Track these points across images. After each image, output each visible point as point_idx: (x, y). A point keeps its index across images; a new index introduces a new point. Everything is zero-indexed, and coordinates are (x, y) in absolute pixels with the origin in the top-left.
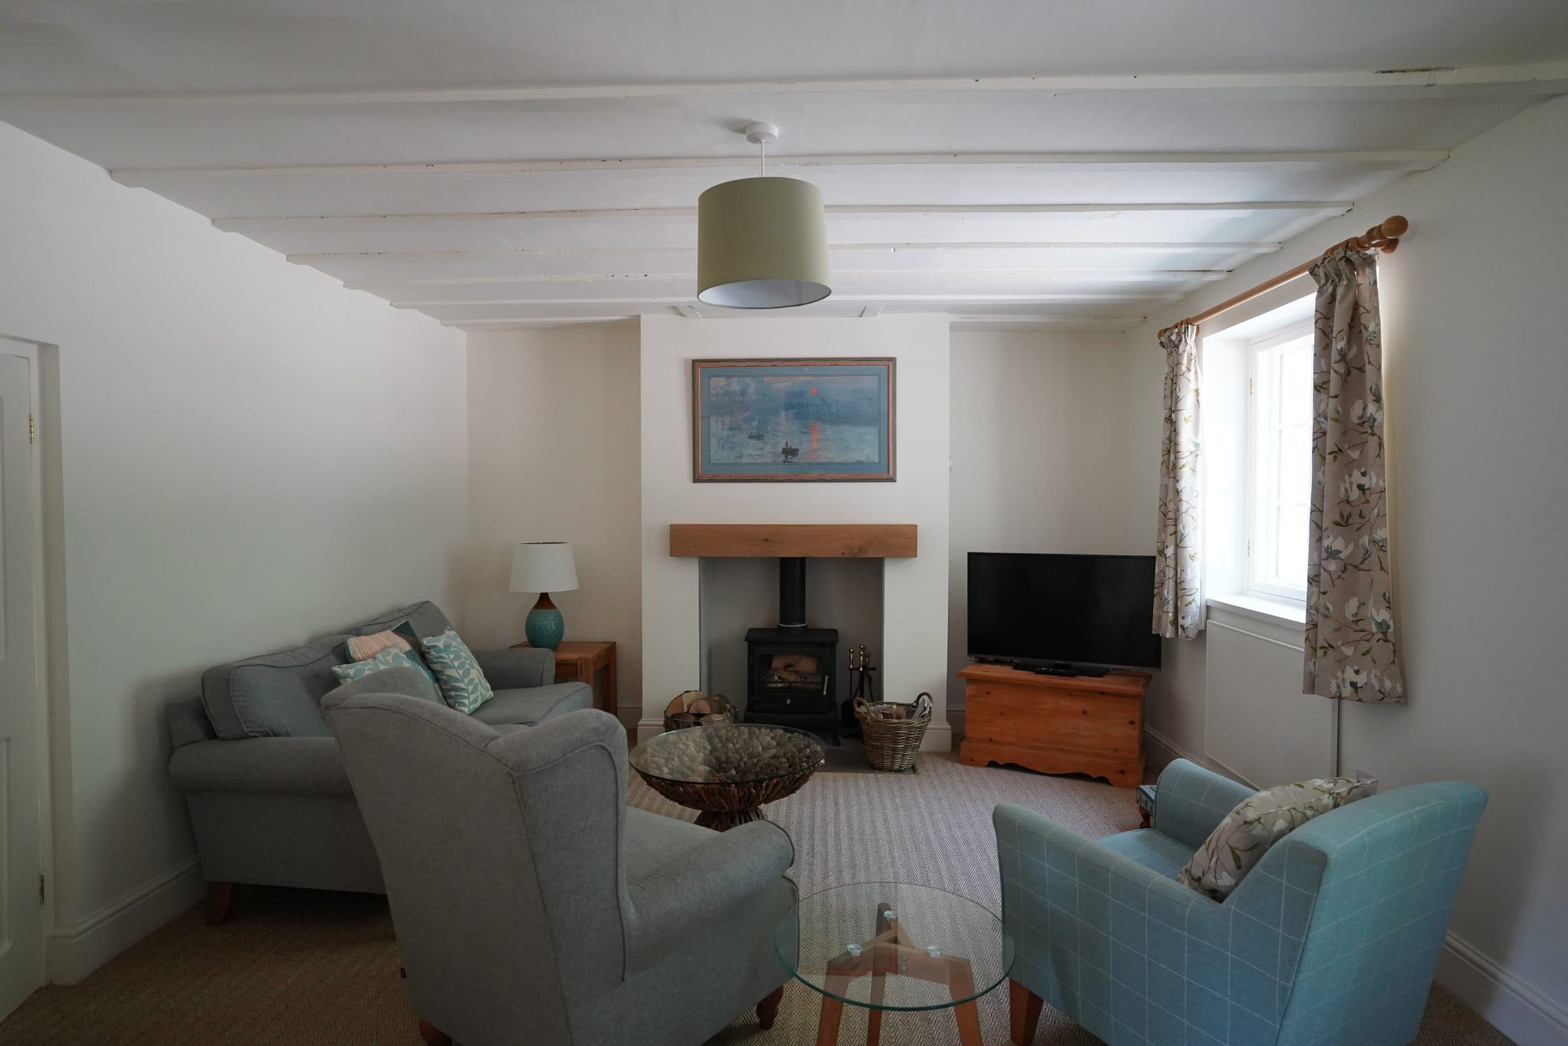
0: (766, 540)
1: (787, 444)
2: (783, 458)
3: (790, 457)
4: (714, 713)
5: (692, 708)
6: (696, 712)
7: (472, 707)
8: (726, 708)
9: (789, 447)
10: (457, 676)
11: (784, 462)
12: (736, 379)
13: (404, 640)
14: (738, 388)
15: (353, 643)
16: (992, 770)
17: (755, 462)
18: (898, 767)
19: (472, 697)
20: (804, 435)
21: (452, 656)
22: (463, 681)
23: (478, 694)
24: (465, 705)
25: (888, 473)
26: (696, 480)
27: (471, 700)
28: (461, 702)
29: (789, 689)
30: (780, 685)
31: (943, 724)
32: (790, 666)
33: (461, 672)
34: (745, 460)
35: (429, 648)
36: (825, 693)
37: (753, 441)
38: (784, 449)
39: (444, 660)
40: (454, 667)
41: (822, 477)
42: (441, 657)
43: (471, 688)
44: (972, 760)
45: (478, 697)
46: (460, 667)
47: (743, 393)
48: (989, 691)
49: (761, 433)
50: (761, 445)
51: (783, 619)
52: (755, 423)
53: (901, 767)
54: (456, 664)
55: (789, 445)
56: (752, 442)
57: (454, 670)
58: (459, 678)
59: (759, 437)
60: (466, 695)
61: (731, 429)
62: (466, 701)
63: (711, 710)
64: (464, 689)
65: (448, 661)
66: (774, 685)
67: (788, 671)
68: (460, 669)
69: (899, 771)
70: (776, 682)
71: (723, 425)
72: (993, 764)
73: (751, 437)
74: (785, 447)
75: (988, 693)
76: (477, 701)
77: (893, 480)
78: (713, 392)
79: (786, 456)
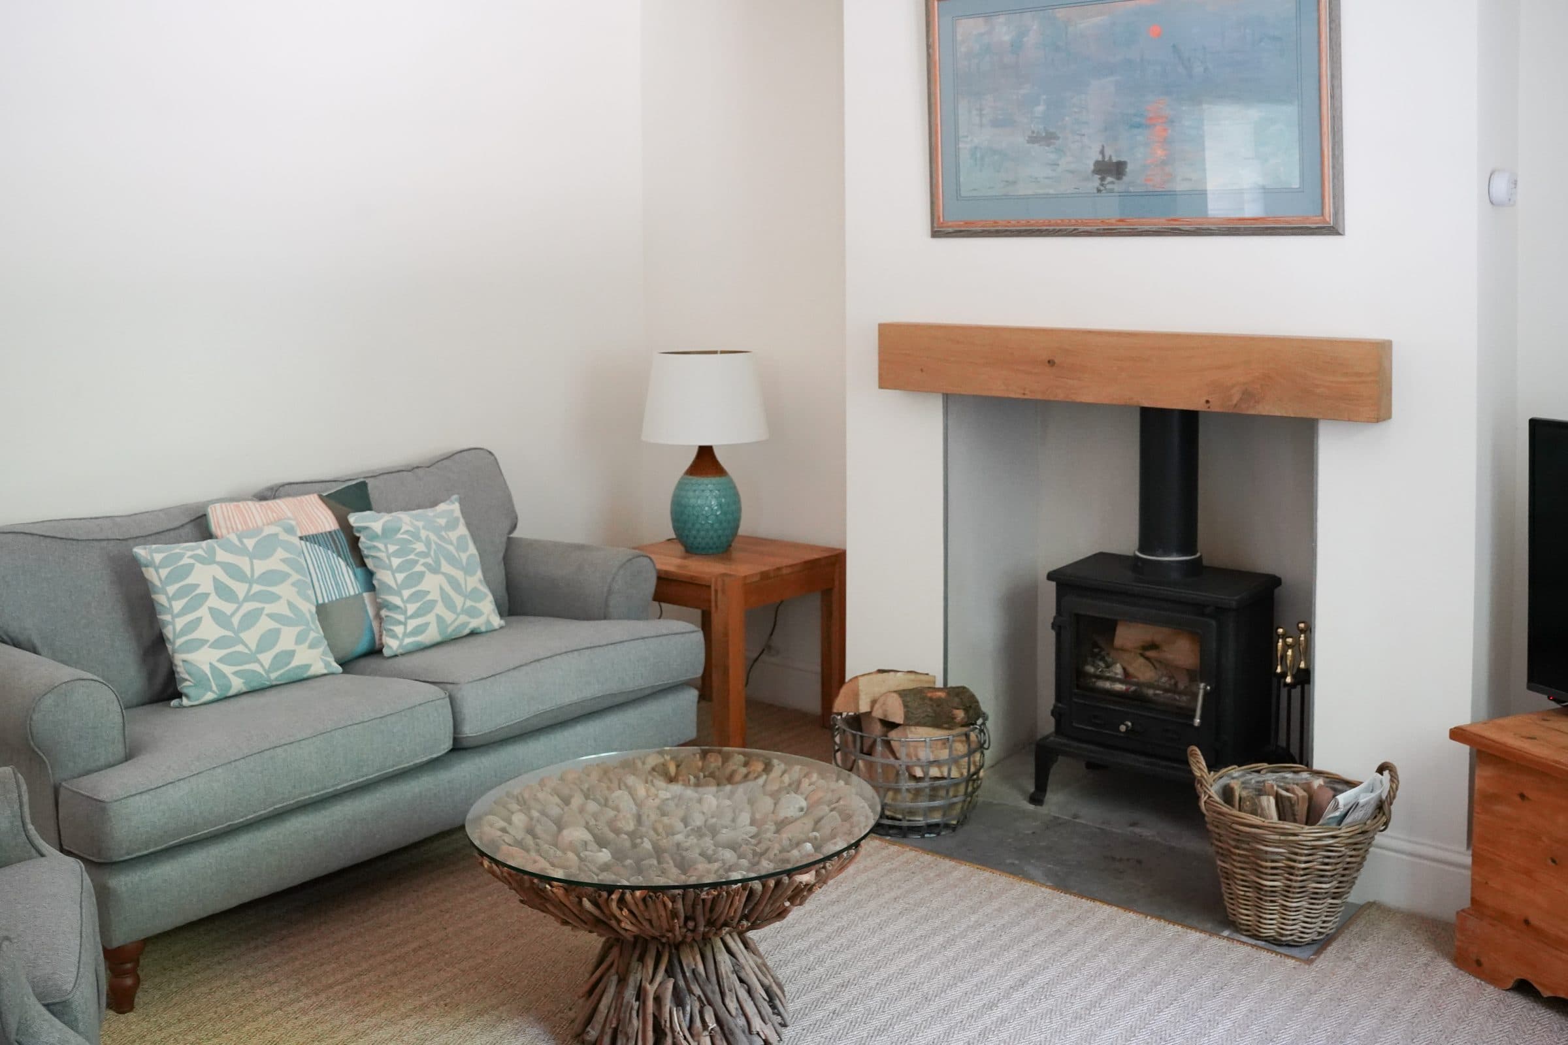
0: (1051, 363)
1: (1102, 152)
2: (1096, 181)
3: (1109, 179)
4: (918, 724)
5: (877, 706)
6: (882, 717)
7: (408, 641)
8: (953, 718)
9: (1107, 159)
10: (392, 584)
11: (1099, 191)
12: (1002, 19)
13: (330, 512)
14: (1007, 38)
15: (219, 511)
16: (1519, 1003)
17: (1041, 191)
18: (1272, 933)
19: (412, 624)
20: (1136, 131)
21: (392, 548)
22: (399, 594)
23: (431, 618)
24: (395, 636)
25: (1323, 214)
26: (935, 234)
27: (409, 629)
28: (391, 630)
29: (1136, 699)
30: (1119, 687)
31: (1459, 853)
32: (1153, 646)
33: (400, 577)
34: (1024, 189)
35: (360, 529)
36: (1197, 721)
37: (1036, 146)
38: (1097, 163)
39: (378, 554)
40: (390, 567)
41: (1175, 225)
42: (375, 547)
43: (411, 608)
44: (1479, 963)
45: (427, 624)
46: (400, 569)
47: (1016, 46)
48: (1526, 793)
49: (1052, 130)
50: (1053, 156)
51: (1146, 543)
52: (1040, 109)
53: (1282, 935)
54: (396, 562)
55: (1108, 152)
56: (1036, 148)
57: (389, 572)
58: (394, 586)
59: (1048, 138)
60: (401, 618)
61: (995, 123)
62: (399, 630)
63: (906, 717)
64: (397, 607)
65: (382, 555)
66: (1107, 685)
67: (1147, 659)
68: (401, 572)
69: (1277, 943)
70: (1113, 680)
71: (981, 116)
72: (1524, 988)
73: (1034, 139)
74: (1100, 158)
75: (1522, 796)
76: (422, 632)
77: (1333, 230)
78: (963, 49)
79: (1103, 179)
